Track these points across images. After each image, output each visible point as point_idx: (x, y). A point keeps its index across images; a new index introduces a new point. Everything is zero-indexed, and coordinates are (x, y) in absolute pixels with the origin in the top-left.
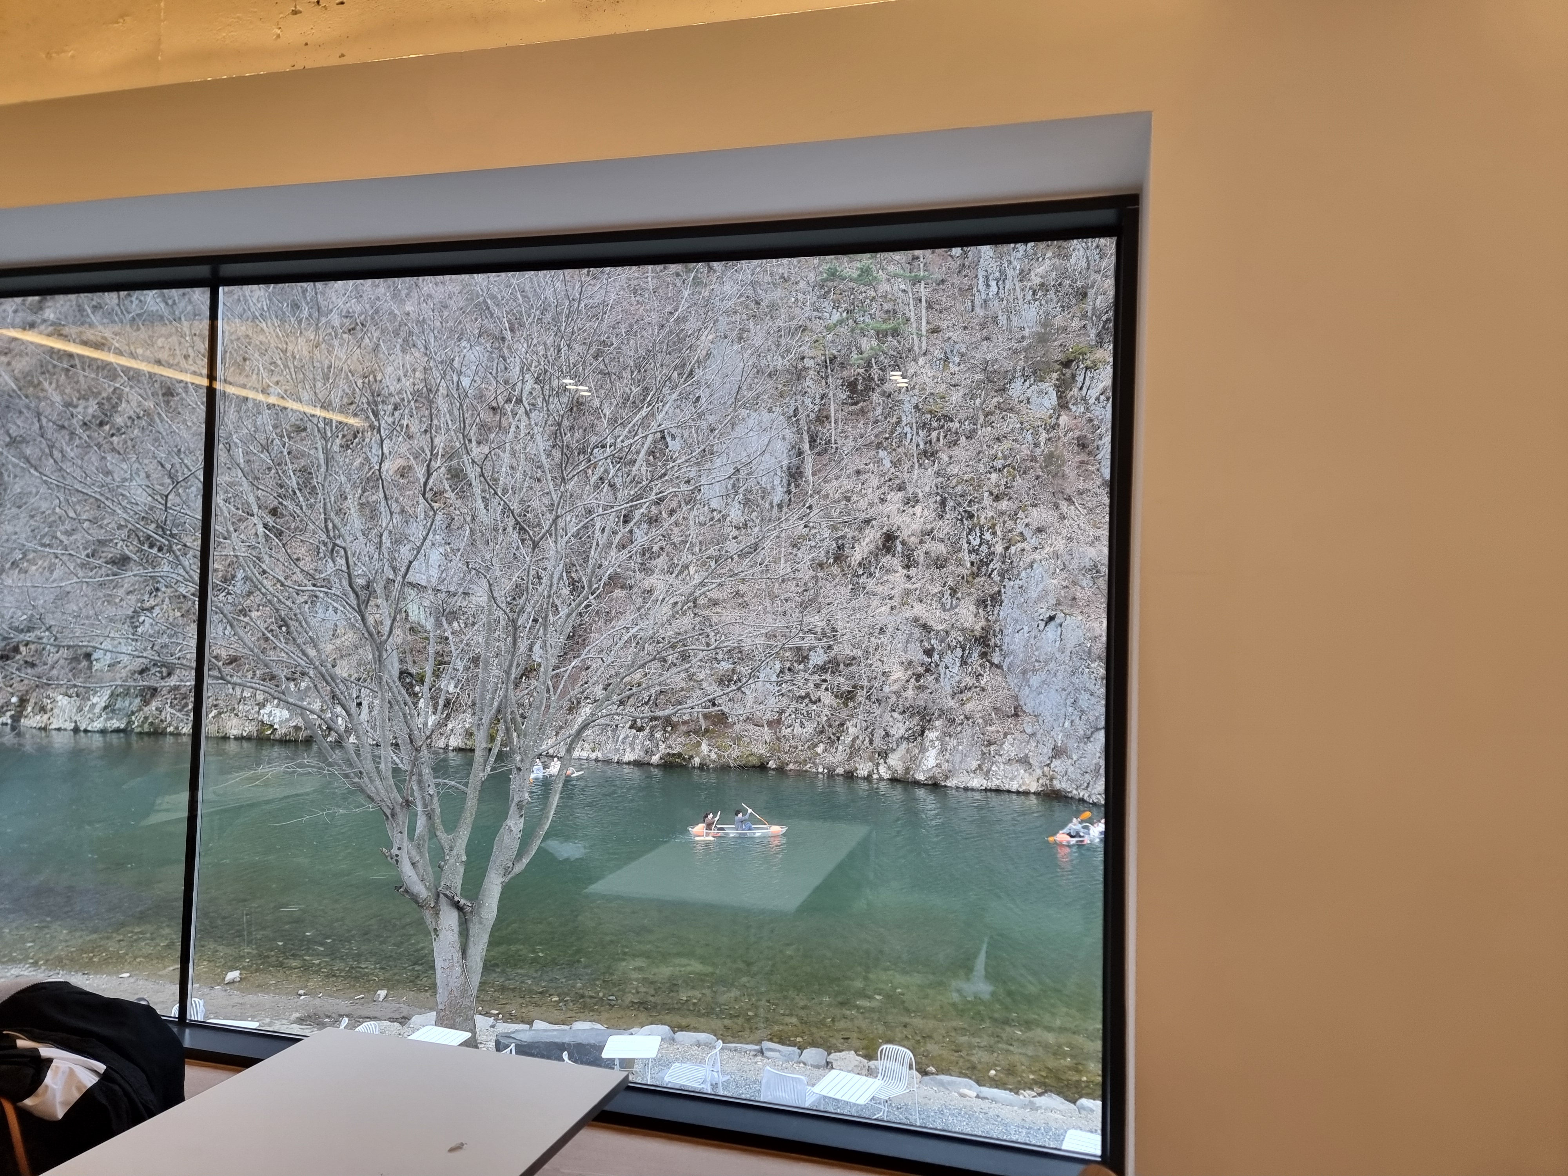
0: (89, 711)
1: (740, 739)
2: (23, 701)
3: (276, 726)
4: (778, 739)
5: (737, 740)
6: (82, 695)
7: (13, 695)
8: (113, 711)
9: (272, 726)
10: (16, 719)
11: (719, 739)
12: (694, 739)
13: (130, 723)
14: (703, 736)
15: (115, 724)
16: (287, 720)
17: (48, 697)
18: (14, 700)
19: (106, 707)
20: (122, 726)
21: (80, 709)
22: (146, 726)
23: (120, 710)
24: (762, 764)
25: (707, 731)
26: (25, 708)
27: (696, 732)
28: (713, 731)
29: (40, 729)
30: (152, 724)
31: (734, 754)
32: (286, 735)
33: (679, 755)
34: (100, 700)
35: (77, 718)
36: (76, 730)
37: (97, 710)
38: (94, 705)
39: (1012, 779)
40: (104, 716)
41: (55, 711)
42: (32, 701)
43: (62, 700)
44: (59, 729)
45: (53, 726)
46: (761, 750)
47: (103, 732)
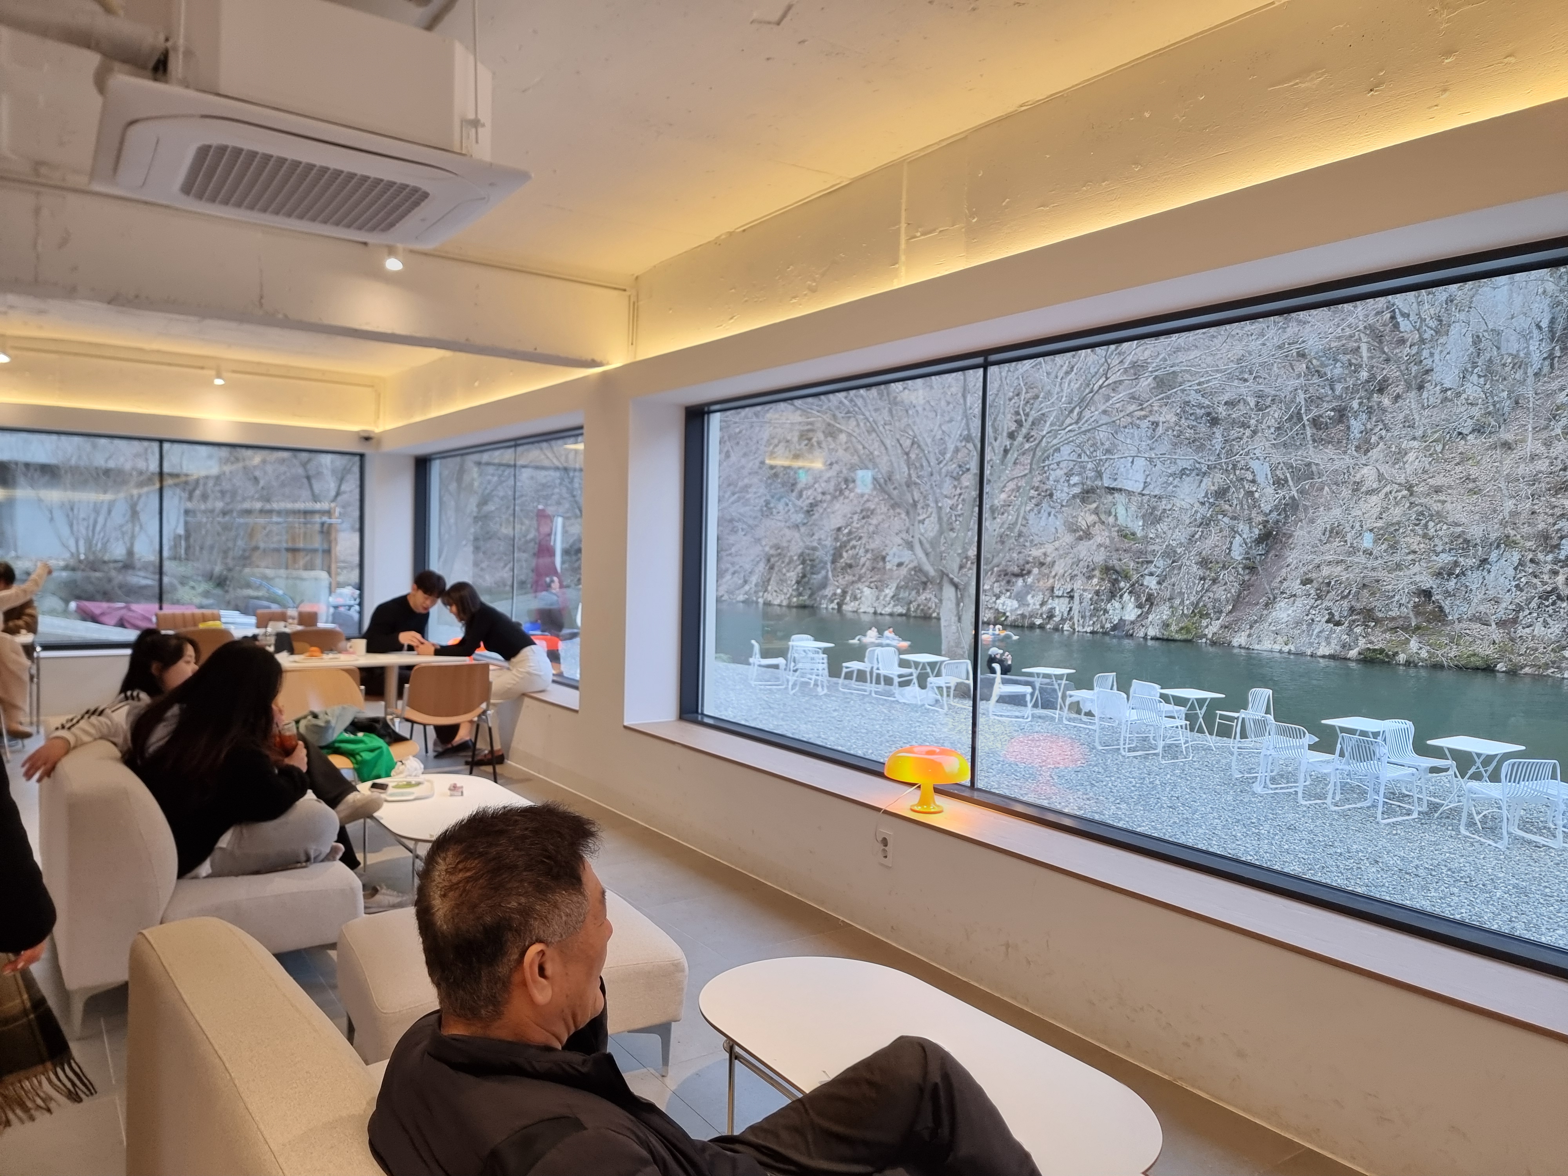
0: (884, 600)
1: (1460, 637)
2: (844, 593)
3: (1008, 614)
4: (1512, 640)
5: (1455, 639)
6: (879, 586)
7: (838, 587)
8: (898, 599)
9: (1004, 614)
10: (840, 605)
11: (1434, 637)
12: (1402, 635)
13: (909, 609)
14: (1413, 633)
15: (900, 610)
16: (1016, 609)
17: (858, 589)
18: (839, 591)
19: (893, 597)
20: (904, 612)
21: (878, 598)
22: (919, 611)
23: (903, 599)
24: (1489, 666)
25: (1418, 628)
26: (845, 598)
27: (1405, 629)
28: (1427, 628)
29: (854, 612)
30: (922, 610)
31: (1450, 653)
32: (1015, 621)
33: (1382, 651)
34: (889, 592)
35: (876, 605)
36: (875, 613)
37: (888, 599)
38: (886, 596)
40: (892, 603)
41: (863, 599)
42: (850, 592)
43: (867, 591)
44: (865, 612)
45: (862, 610)
46: (1486, 650)
47: (891, 615)
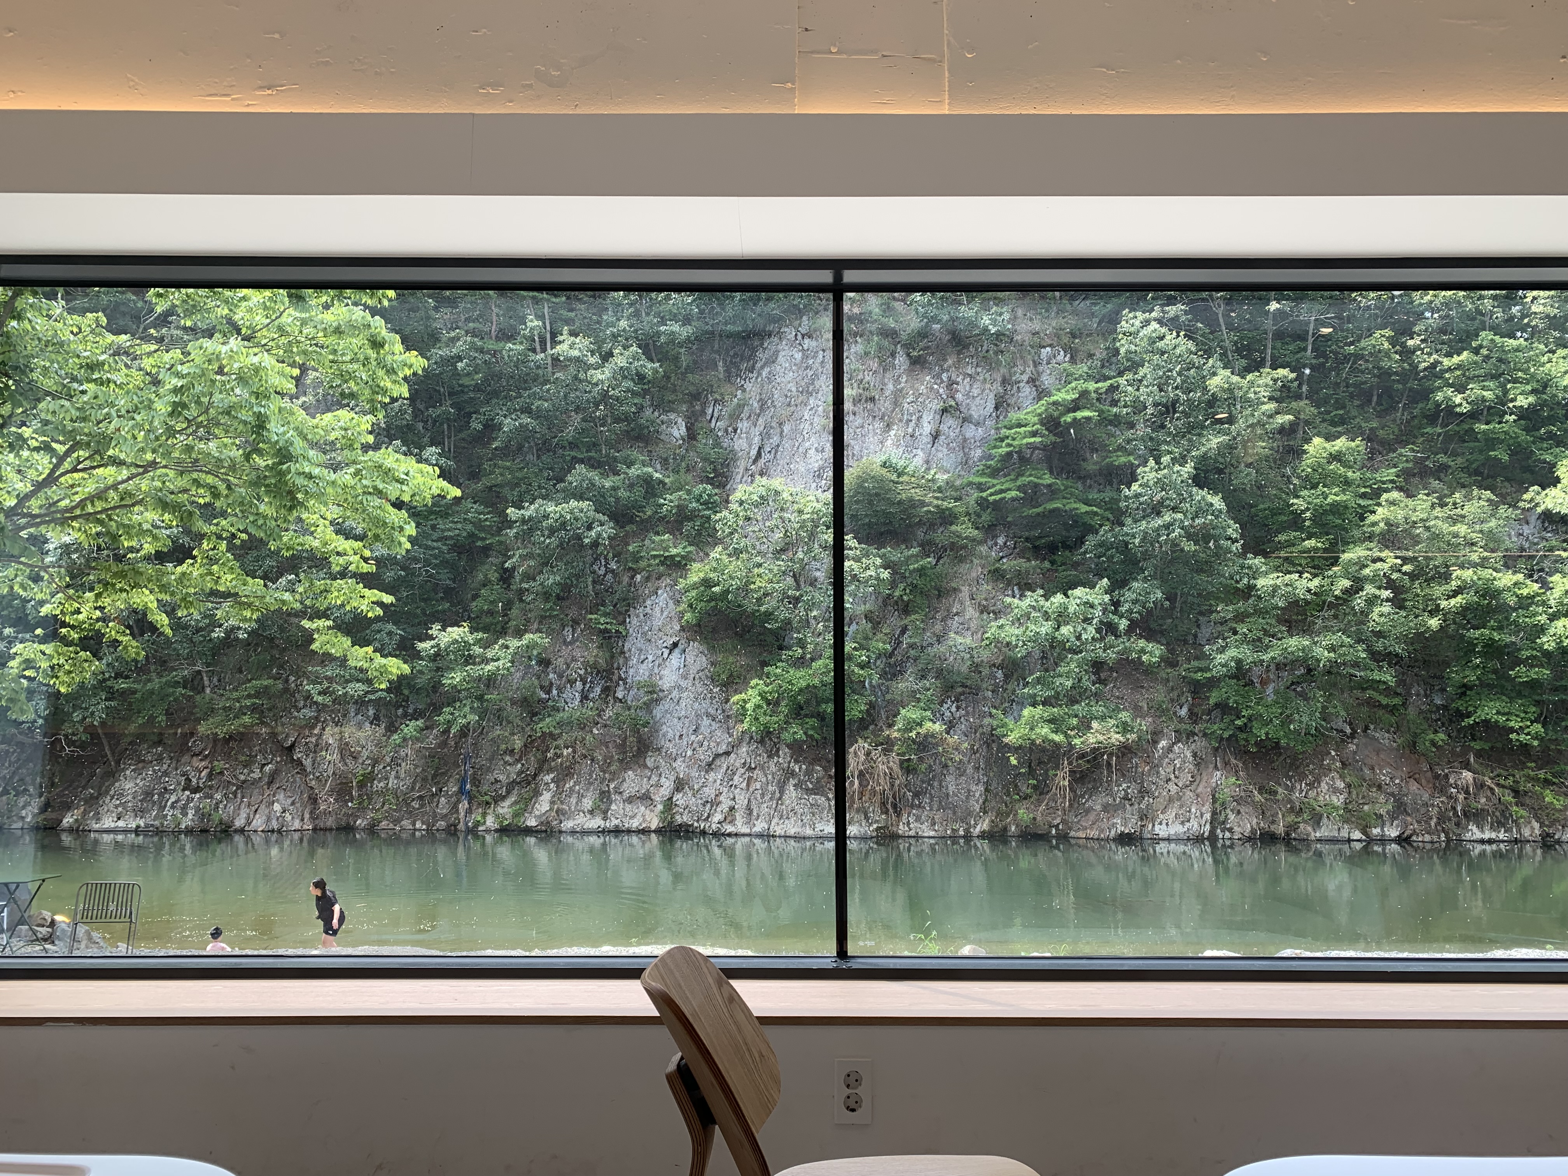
39: (632, 817)
